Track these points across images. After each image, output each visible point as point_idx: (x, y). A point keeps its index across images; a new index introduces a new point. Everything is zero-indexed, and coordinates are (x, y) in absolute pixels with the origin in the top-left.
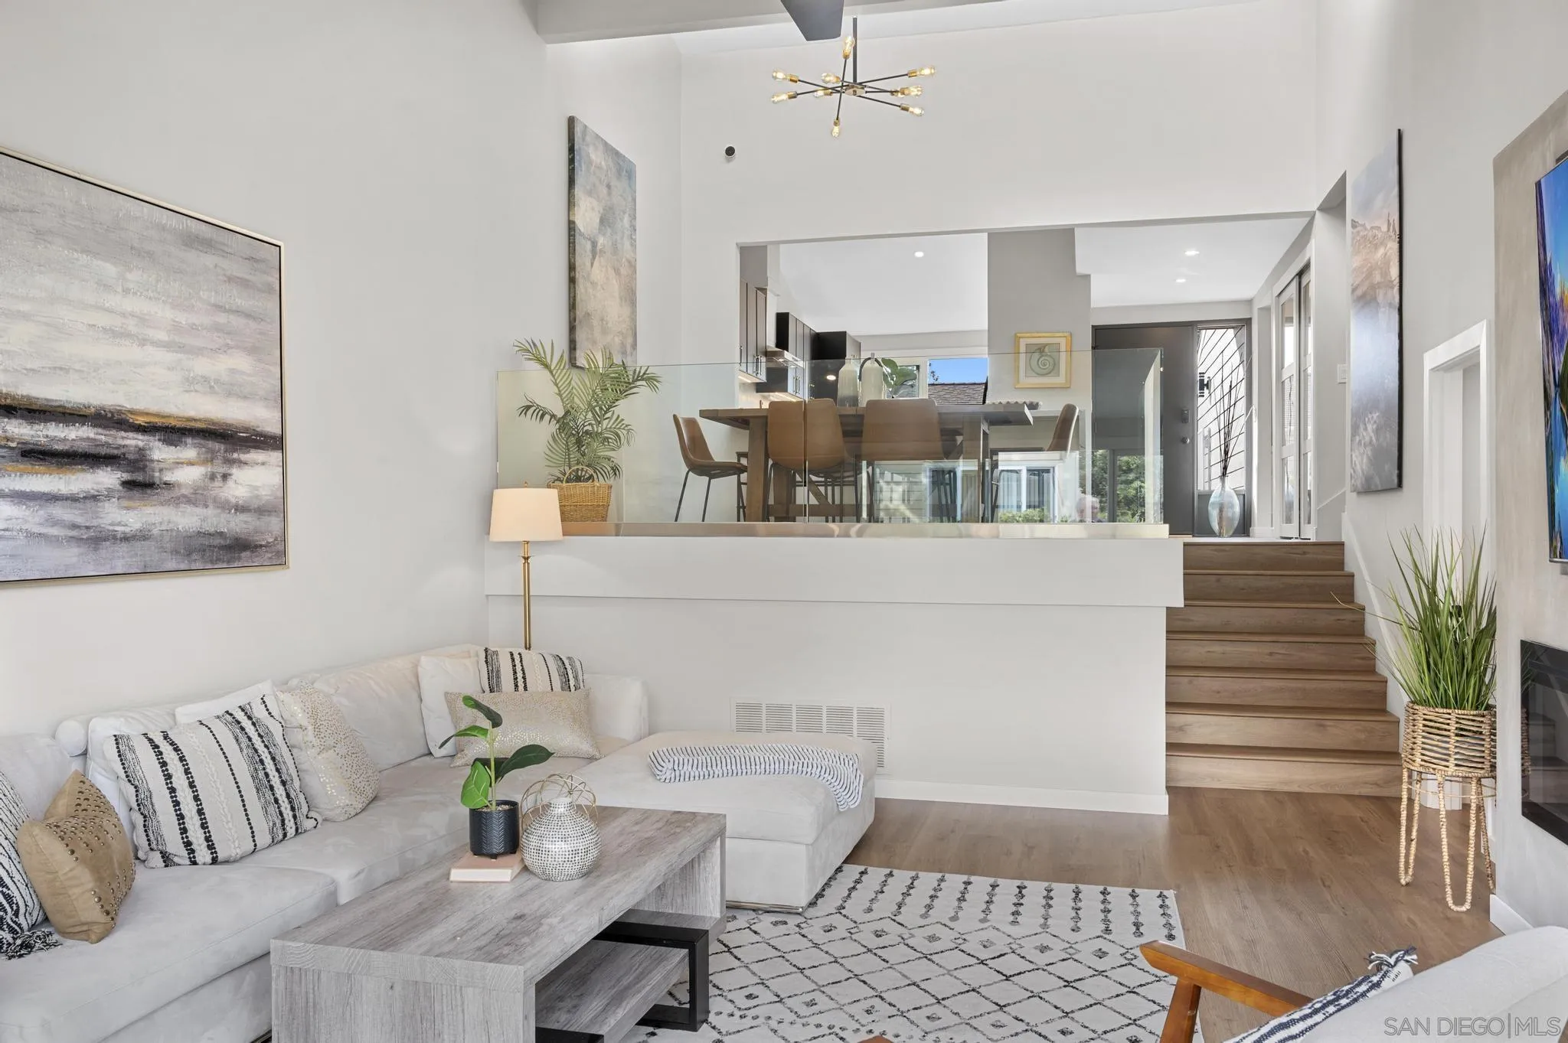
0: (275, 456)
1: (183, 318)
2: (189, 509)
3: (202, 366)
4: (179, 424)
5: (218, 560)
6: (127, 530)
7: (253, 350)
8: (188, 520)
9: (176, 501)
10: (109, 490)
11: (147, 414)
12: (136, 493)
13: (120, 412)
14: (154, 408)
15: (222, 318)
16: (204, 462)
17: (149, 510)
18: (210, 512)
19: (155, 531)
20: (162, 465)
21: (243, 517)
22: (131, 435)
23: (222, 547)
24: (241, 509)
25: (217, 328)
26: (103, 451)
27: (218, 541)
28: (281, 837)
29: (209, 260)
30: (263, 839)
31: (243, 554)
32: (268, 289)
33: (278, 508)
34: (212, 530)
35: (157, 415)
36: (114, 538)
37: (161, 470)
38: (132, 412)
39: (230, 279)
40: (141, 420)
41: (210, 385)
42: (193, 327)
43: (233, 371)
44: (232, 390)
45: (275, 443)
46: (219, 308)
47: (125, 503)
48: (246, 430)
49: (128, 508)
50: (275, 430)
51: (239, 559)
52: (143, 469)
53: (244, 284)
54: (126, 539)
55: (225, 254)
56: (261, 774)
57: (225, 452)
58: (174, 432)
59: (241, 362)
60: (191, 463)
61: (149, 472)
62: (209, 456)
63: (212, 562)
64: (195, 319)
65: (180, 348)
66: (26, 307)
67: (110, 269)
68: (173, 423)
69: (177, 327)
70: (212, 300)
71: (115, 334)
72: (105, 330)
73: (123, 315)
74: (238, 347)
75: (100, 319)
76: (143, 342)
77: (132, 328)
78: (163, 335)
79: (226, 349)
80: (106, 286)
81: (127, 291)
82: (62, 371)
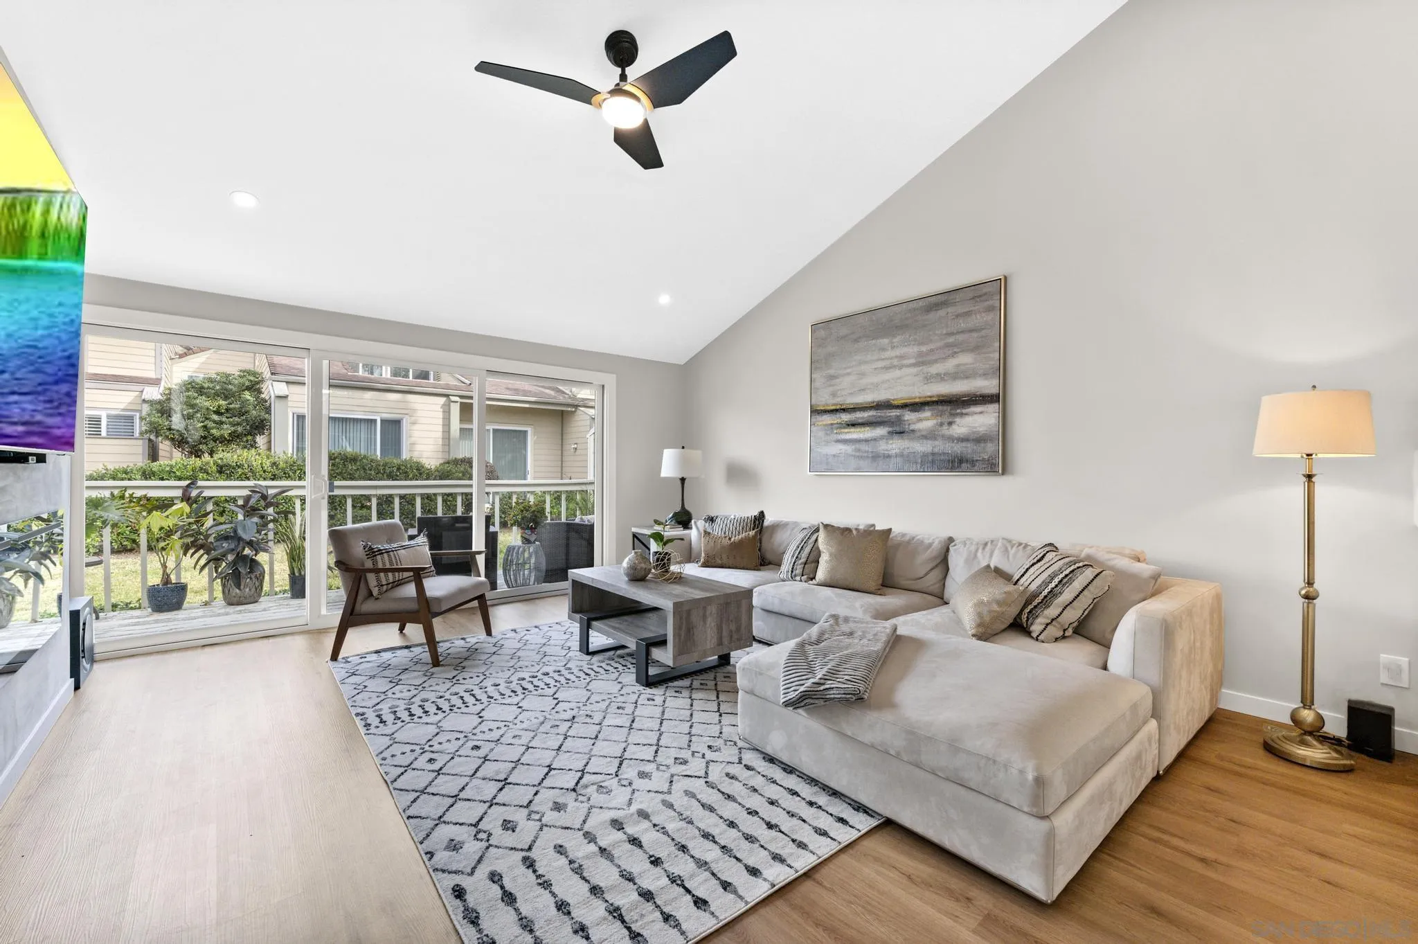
1: (924, 349)
3: (936, 369)
4: (920, 401)
7: (976, 349)
11: (901, 400)
13: (887, 401)
14: (906, 396)
15: (951, 339)
25: (948, 346)
29: (942, 313)
35: (909, 399)
38: (893, 400)
39: (958, 317)
40: (898, 403)
41: (941, 377)
42: (932, 350)
43: (958, 365)
44: (957, 376)
45: (995, 398)
46: (949, 334)
48: (968, 395)
50: (996, 391)
53: (969, 314)
55: (954, 304)
59: (966, 360)
64: (932, 346)
65: (923, 363)
66: (849, 371)
67: (885, 341)
68: (917, 400)
69: (920, 354)
70: (944, 332)
71: (887, 368)
72: (882, 368)
73: (891, 358)
74: (962, 351)
75: (880, 364)
76: (901, 367)
77: (895, 362)
78: (912, 361)
79: (954, 355)
80: (883, 349)
81: (893, 347)
82: (863, 390)
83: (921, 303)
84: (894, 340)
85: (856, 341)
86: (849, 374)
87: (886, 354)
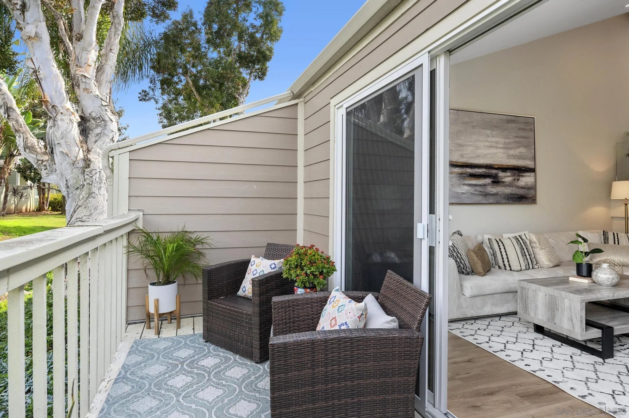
0: (533, 174)
1: (507, 141)
2: (508, 188)
3: (512, 152)
4: (505, 167)
5: (516, 201)
6: (493, 193)
7: (526, 147)
8: (508, 191)
9: (505, 186)
10: (488, 183)
11: (498, 165)
12: (495, 184)
13: (491, 165)
14: (500, 163)
15: (517, 140)
16: (512, 176)
17: (498, 188)
18: (514, 188)
19: (500, 193)
20: (501, 177)
21: (523, 190)
22: (494, 170)
23: (517, 198)
24: (522, 188)
25: (516, 142)
26: (487, 174)
27: (516, 196)
28: (528, 268)
29: (514, 125)
30: (523, 268)
31: (523, 200)
32: (531, 130)
33: (533, 188)
34: (515, 193)
35: (500, 165)
36: (489, 194)
37: (501, 178)
38: (494, 165)
39: (520, 129)
40: (496, 167)
41: (514, 157)
42: (510, 143)
43: (520, 153)
44: (520, 157)
45: (533, 170)
46: (517, 137)
47: (492, 186)
48: (524, 167)
49: (493, 188)
50: (533, 167)
51: (522, 201)
52: (497, 178)
53: (524, 129)
54: (493, 195)
55: (518, 123)
56: (523, 252)
57: (518, 173)
58: (504, 169)
59: (522, 150)
60: (509, 176)
61: (498, 179)
62: (514, 175)
63: (515, 201)
64: (510, 141)
65: (506, 148)
66: (470, 143)
67: (489, 132)
68: (504, 167)
69: (505, 143)
70: (515, 135)
71: (490, 147)
72: (488, 146)
73: (492, 142)
74: (522, 146)
75: (487, 144)
76: (497, 148)
77: (494, 145)
78: (501, 146)
79: (518, 147)
80: (488, 136)
81: (493, 136)
82: (478, 156)
83: (505, 117)
84: (494, 133)
85: (473, 127)
86: (470, 145)
87: (490, 139)
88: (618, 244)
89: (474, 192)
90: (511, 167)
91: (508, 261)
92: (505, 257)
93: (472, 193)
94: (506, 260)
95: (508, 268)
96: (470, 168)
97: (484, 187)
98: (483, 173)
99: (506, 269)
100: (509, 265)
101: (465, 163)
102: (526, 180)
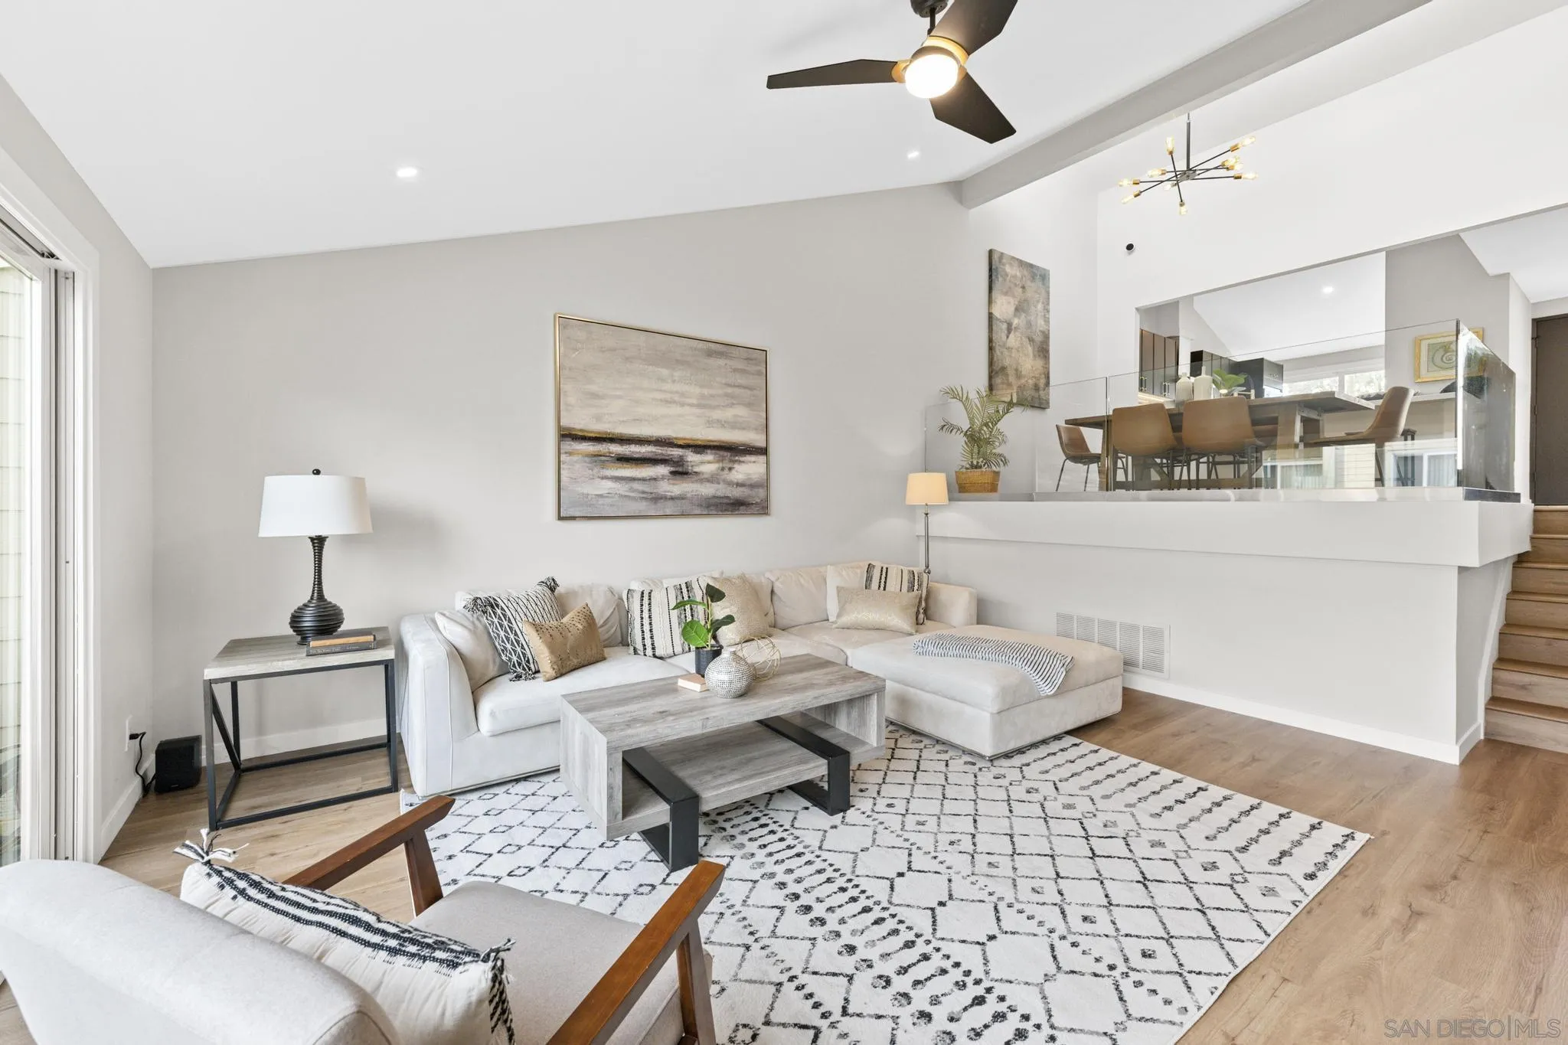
0: (763, 458)
1: (706, 391)
2: (708, 485)
3: (717, 414)
4: (703, 444)
5: (726, 510)
6: (673, 494)
7: (749, 405)
8: (707, 490)
9: (702, 481)
10: (663, 475)
11: (685, 439)
12: (678, 477)
13: (669, 439)
14: (688, 436)
15: (730, 390)
16: (718, 462)
17: (685, 485)
18: (721, 486)
19: (689, 495)
20: (692, 464)
21: (740, 489)
22: (675, 449)
23: (728, 504)
24: (739, 485)
25: (727, 395)
26: (660, 457)
27: (725, 501)
28: (687, 649)
29: (721, 362)
30: (678, 649)
31: (741, 508)
32: (759, 373)
33: (765, 484)
34: (722, 495)
35: (691, 440)
36: (664, 498)
37: (692, 466)
38: (676, 438)
39: (735, 370)
40: (681, 442)
41: (722, 424)
42: (712, 396)
43: (736, 416)
44: (734, 425)
45: (763, 451)
46: (728, 385)
47: (671, 481)
48: (743, 445)
49: (673, 484)
50: (763, 445)
51: (738, 509)
52: (683, 465)
53: (743, 371)
54: (672, 498)
55: (731, 358)
56: (683, 616)
57: (731, 456)
58: (700, 448)
59: (741, 412)
60: (709, 462)
61: (685, 467)
62: (721, 459)
63: (722, 511)
64: (713, 392)
65: (705, 407)
67: (665, 372)
68: (700, 442)
69: (702, 397)
70: (723, 381)
71: (667, 402)
72: (661, 400)
73: (671, 392)
74: (739, 404)
75: (658, 396)
76: (683, 405)
77: (676, 398)
78: (695, 401)
79: (731, 404)
80: (662, 380)
81: (674, 381)
82: (637, 420)
83: (701, 345)
84: (674, 374)
85: (626, 359)
86: (620, 397)
87: (668, 386)
88: (884, 589)
89: (627, 494)
90: (715, 444)
91: (652, 638)
92: (647, 628)
93: (621, 496)
94: (647, 635)
95: (649, 652)
96: (619, 443)
97: (652, 482)
98: (650, 455)
99: (645, 655)
100: (653, 644)
101: (606, 433)
102: (749, 469)
